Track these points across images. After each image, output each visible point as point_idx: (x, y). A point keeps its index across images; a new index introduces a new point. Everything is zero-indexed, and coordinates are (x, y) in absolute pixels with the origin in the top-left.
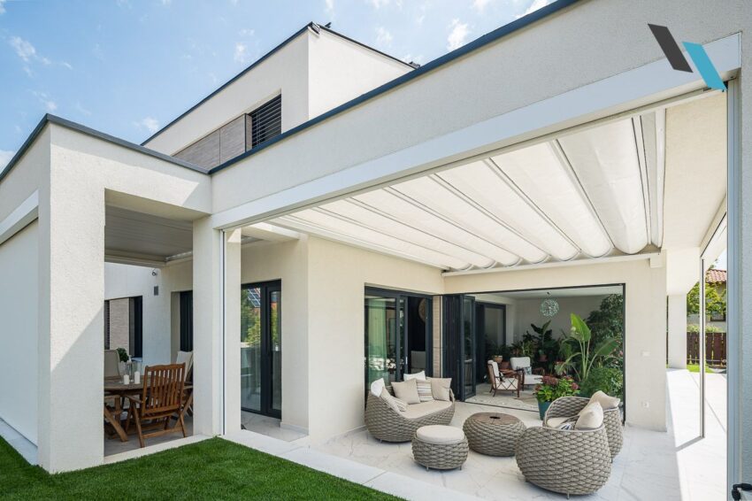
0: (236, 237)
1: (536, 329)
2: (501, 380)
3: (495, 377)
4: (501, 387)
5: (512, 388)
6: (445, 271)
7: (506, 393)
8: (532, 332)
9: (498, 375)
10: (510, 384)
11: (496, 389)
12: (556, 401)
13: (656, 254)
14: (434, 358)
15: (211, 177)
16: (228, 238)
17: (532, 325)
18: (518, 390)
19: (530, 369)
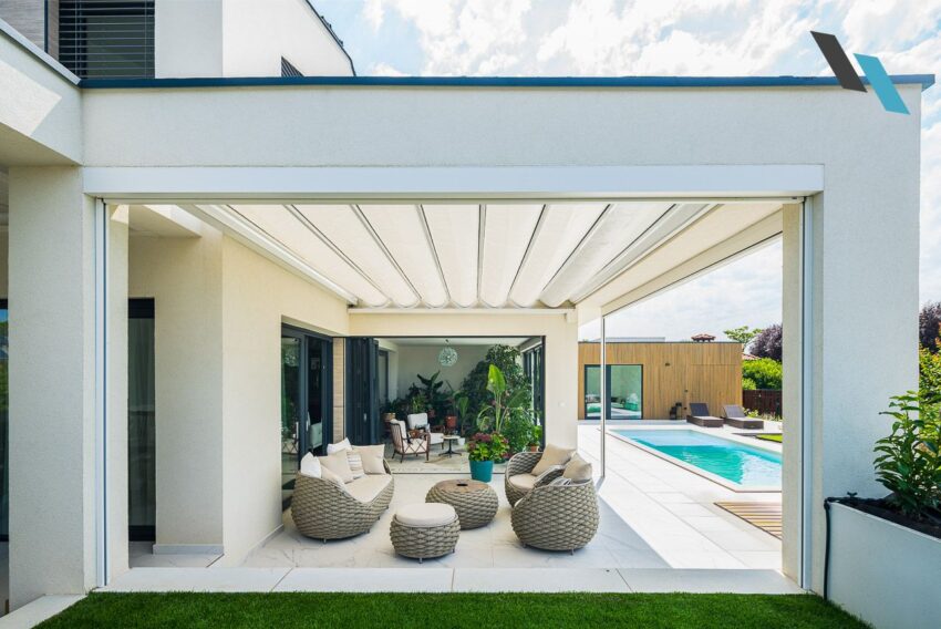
0: (122, 214)
1: (424, 381)
2: (409, 442)
3: (402, 439)
4: (409, 451)
5: (421, 450)
6: (351, 306)
7: (415, 456)
8: (419, 384)
9: (404, 436)
10: (418, 446)
11: (403, 454)
12: (512, 458)
13: (571, 310)
14: (335, 421)
15: (82, 93)
16: (111, 213)
17: (419, 376)
18: (427, 452)
19: (428, 427)
